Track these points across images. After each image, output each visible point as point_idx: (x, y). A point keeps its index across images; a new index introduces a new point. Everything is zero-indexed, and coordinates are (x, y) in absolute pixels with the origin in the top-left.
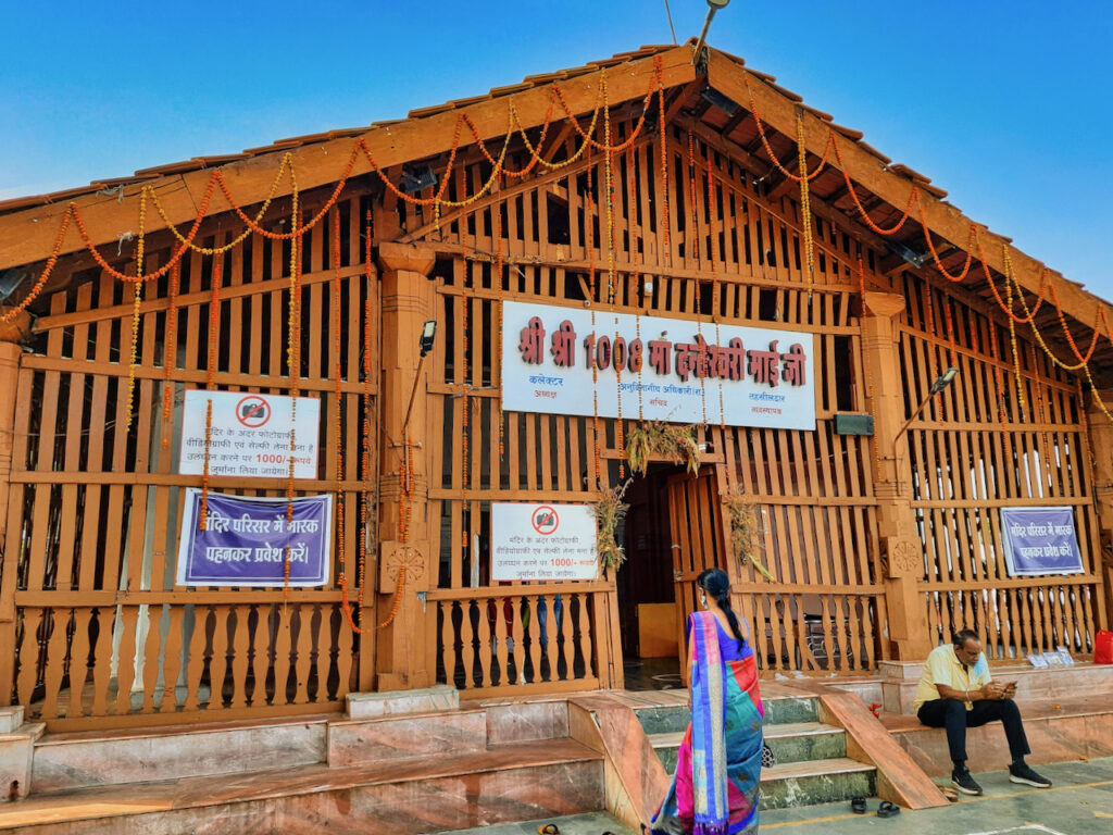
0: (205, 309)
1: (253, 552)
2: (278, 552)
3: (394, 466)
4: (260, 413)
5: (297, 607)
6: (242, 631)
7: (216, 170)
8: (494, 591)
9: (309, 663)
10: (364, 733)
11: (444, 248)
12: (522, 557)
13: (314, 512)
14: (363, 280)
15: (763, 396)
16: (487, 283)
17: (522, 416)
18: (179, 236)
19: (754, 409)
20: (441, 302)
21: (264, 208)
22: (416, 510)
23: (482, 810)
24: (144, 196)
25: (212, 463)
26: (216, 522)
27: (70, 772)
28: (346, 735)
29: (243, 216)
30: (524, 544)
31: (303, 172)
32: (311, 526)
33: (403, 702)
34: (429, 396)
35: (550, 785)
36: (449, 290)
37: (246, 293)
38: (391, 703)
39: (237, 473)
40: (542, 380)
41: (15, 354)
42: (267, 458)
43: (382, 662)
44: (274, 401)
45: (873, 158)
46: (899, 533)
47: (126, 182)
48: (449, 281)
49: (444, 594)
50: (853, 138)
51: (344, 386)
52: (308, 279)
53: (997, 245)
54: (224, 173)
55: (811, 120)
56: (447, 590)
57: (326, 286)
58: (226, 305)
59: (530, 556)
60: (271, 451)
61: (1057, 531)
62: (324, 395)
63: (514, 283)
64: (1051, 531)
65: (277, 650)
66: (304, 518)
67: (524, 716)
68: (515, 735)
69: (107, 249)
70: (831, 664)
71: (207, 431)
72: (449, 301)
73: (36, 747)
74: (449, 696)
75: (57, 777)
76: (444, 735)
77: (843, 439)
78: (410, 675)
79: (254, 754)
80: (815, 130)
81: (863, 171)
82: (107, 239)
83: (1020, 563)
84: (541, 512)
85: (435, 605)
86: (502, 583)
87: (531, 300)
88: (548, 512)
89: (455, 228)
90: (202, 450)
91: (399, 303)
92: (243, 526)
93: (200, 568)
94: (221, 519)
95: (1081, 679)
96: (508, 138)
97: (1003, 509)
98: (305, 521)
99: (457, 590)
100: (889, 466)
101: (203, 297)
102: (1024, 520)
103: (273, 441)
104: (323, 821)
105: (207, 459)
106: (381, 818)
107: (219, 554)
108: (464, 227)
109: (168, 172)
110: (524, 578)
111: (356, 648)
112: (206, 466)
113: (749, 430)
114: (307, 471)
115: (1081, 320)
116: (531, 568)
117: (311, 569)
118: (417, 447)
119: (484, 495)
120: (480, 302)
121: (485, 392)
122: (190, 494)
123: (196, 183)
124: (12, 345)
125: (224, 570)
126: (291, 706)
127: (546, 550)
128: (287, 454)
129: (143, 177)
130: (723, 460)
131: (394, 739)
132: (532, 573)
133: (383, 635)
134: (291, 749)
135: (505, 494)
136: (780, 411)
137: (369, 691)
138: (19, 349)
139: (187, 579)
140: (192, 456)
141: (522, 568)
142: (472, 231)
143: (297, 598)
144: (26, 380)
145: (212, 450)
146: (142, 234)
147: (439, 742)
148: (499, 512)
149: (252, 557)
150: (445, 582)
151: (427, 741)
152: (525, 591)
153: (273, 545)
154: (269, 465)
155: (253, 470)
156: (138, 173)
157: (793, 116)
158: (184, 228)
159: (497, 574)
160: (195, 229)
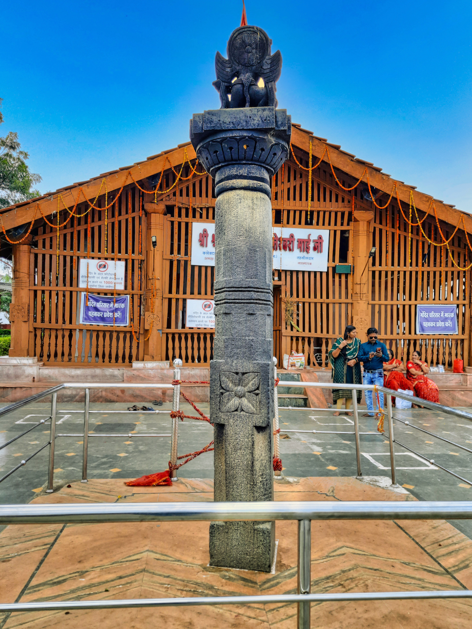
0: (86, 230)
1: (103, 314)
2: (111, 314)
3: (150, 287)
4: (105, 266)
5: (118, 332)
6: (101, 339)
7: (81, 187)
8: (186, 330)
9: (123, 350)
10: (135, 373)
11: (169, 203)
12: (198, 319)
13: (124, 301)
14: (140, 218)
15: (303, 258)
16: (187, 216)
17: (200, 267)
18: (69, 211)
19: (299, 263)
20: (169, 224)
21: (96, 199)
22: (157, 302)
23: (167, 398)
24: (59, 198)
25: (89, 284)
26: (91, 303)
27: (50, 376)
28: (129, 373)
29: (89, 203)
30: (199, 314)
31: (109, 185)
32: (123, 306)
33: (150, 365)
34: (164, 261)
35: (191, 393)
36: (172, 219)
37: (99, 224)
38: (146, 364)
39: (97, 287)
40: (208, 253)
41: (28, 248)
42: (107, 282)
43: (146, 352)
44: (110, 263)
45: (346, 156)
46: (359, 314)
47: (53, 194)
48: (173, 216)
49: (169, 331)
50: (337, 148)
51: (134, 256)
52: (120, 218)
53: (407, 191)
54: (83, 187)
55: (317, 142)
56: (170, 329)
57: (127, 220)
58: (93, 229)
59: (201, 319)
60: (108, 280)
61: (445, 316)
62: (126, 260)
63: (198, 215)
64: (442, 315)
65: (112, 345)
66: (119, 303)
67: (193, 372)
68: (189, 378)
69: (49, 217)
70: (324, 364)
71: (88, 273)
72: (172, 223)
73: (40, 369)
74: (166, 364)
75: (46, 378)
76: (161, 375)
77: (340, 275)
78: (155, 356)
79: (102, 376)
80: (318, 146)
81: (341, 162)
82: (48, 213)
83: (422, 329)
84: (206, 303)
85: (165, 335)
86: (190, 328)
87: (204, 222)
88: (209, 303)
89: (174, 194)
90: (86, 279)
91: (152, 226)
92: (99, 305)
93: (87, 318)
94: (93, 303)
95: (441, 378)
96: (183, 165)
97: (418, 305)
98: (120, 304)
99: (173, 329)
100: (358, 286)
101: (85, 227)
102: (428, 310)
103: (109, 276)
104: (117, 395)
105: (88, 283)
106: (134, 396)
107: (92, 314)
108: (178, 194)
109: (66, 189)
110: (199, 327)
111: (138, 347)
112: (87, 285)
113: (297, 272)
114: (121, 287)
115: (450, 223)
116: (201, 323)
117: (123, 319)
118: (158, 279)
119: (184, 296)
120: (185, 223)
121: (185, 258)
122: (83, 294)
123: (75, 192)
124: (27, 246)
125: (95, 319)
126: (117, 364)
127: (207, 317)
128: (113, 281)
129: (59, 191)
130: (284, 284)
131: (144, 375)
132: (201, 325)
133: (146, 343)
134: (114, 376)
135: (192, 296)
136: (311, 264)
137: (142, 361)
138: (30, 247)
139: (83, 321)
140: (83, 282)
141: (198, 323)
142: (181, 195)
143: (118, 329)
144: (32, 257)
145: (89, 280)
146: (58, 211)
147: (160, 377)
148: (189, 302)
149: (103, 315)
150: (169, 326)
151: (156, 377)
152: (199, 331)
153: (110, 312)
154: (108, 285)
155: (103, 286)
156: (57, 190)
157: (308, 141)
158: (71, 208)
159: (188, 325)
160: (74, 209)
